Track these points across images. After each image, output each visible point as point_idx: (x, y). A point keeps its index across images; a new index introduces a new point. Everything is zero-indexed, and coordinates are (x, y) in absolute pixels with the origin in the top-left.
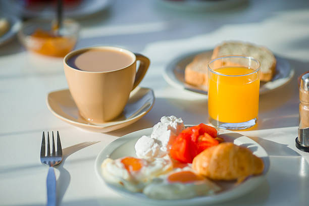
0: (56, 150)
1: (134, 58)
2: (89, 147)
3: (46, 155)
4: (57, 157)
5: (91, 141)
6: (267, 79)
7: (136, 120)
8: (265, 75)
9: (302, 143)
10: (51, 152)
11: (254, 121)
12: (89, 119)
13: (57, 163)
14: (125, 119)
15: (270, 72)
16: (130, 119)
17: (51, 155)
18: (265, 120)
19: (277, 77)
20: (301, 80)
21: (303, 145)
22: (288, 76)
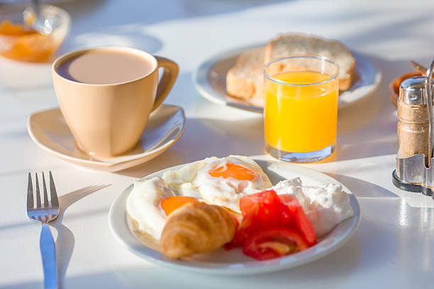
0: (49, 199)
1: (154, 63)
2: (94, 193)
3: (35, 206)
4: (51, 209)
5: (99, 184)
6: (344, 87)
7: (160, 153)
8: (342, 81)
9: (402, 179)
10: (42, 202)
11: (330, 148)
12: (91, 153)
13: (50, 219)
14: (143, 152)
15: (348, 76)
16: (150, 153)
17: (43, 207)
18: (345, 146)
19: (358, 84)
20: (400, 88)
21: (404, 182)
22: (372, 82)
